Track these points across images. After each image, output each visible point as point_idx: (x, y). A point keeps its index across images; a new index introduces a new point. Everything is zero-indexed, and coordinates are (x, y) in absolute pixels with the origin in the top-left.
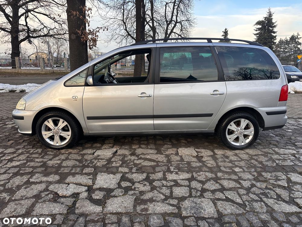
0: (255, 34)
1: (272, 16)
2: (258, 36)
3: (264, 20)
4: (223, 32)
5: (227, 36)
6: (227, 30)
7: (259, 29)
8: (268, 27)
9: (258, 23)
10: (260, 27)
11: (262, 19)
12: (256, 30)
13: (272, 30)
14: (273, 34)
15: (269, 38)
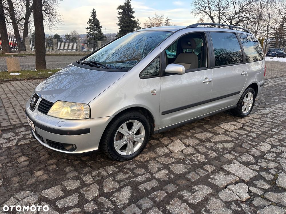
0: (118, 18)
1: (129, 3)
2: (121, 19)
3: (124, 5)
4: (91, 12)
5: (96, 17)
6: (95, 11)
7: (121, 13)
8: (128, 12)
9: (120, 7)
10: (122, 11)
11: (123, 4)
12: (119, 14)
13: (132, 15)
14: (132, 19)
15: (130, 22)
